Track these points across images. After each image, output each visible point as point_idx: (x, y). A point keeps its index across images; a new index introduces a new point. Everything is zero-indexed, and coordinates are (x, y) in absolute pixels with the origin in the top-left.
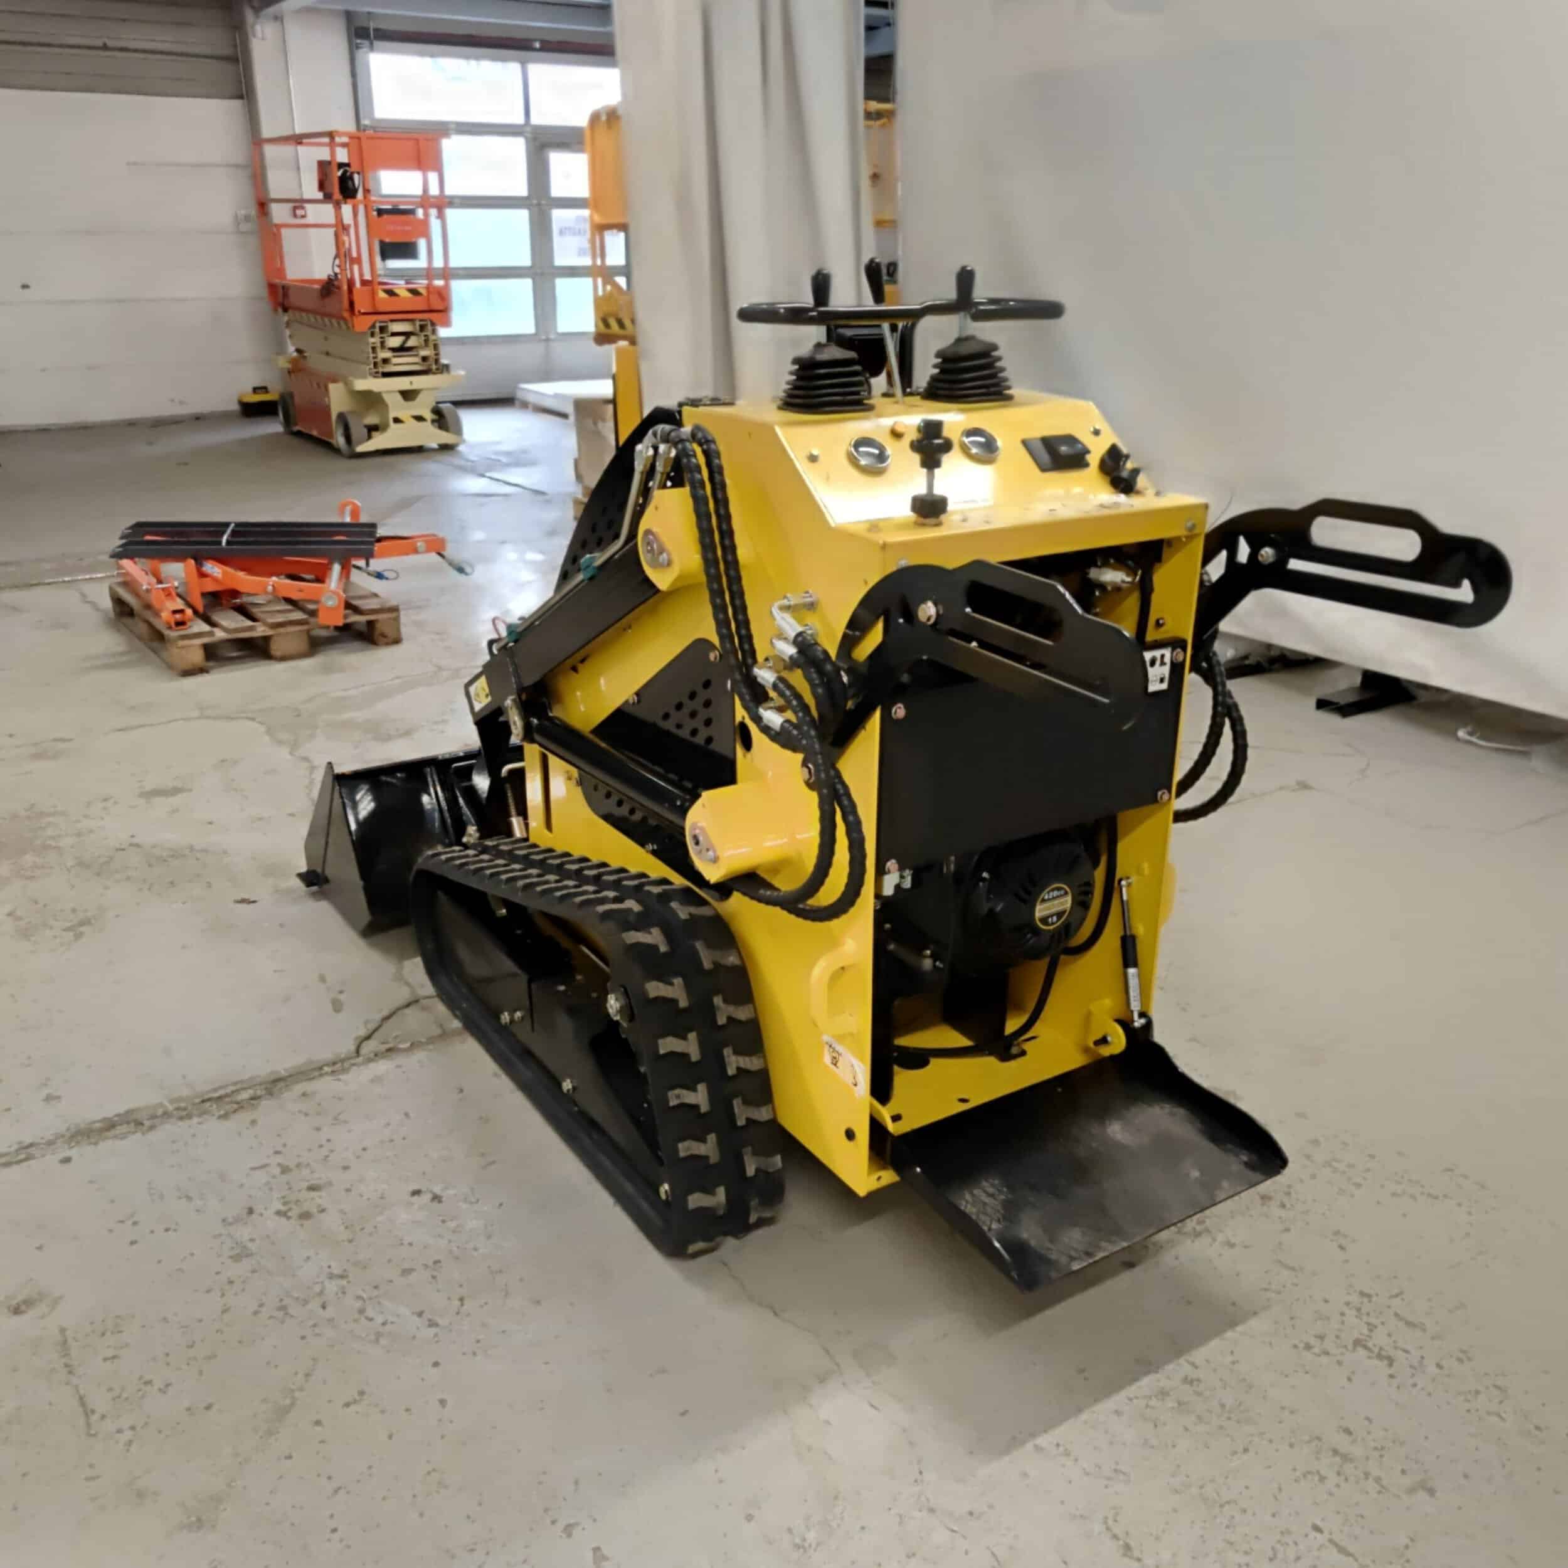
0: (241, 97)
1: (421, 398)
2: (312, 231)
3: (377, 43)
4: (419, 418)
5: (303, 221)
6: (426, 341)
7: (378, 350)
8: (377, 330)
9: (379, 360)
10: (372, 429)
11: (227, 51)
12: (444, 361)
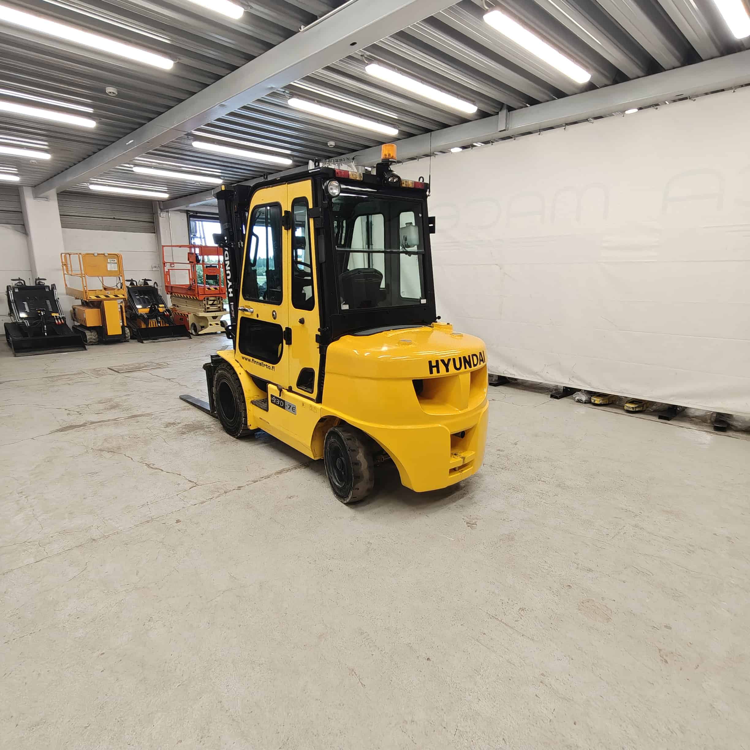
0: (155, 233)
2: (177, 271)
4: (217, 324)
5: (173, 268)
6: (220, 302)
7: (206, 305)
8: (205, 299)
9: (206, 308)
10: (203, 327)
11: (150, 220)
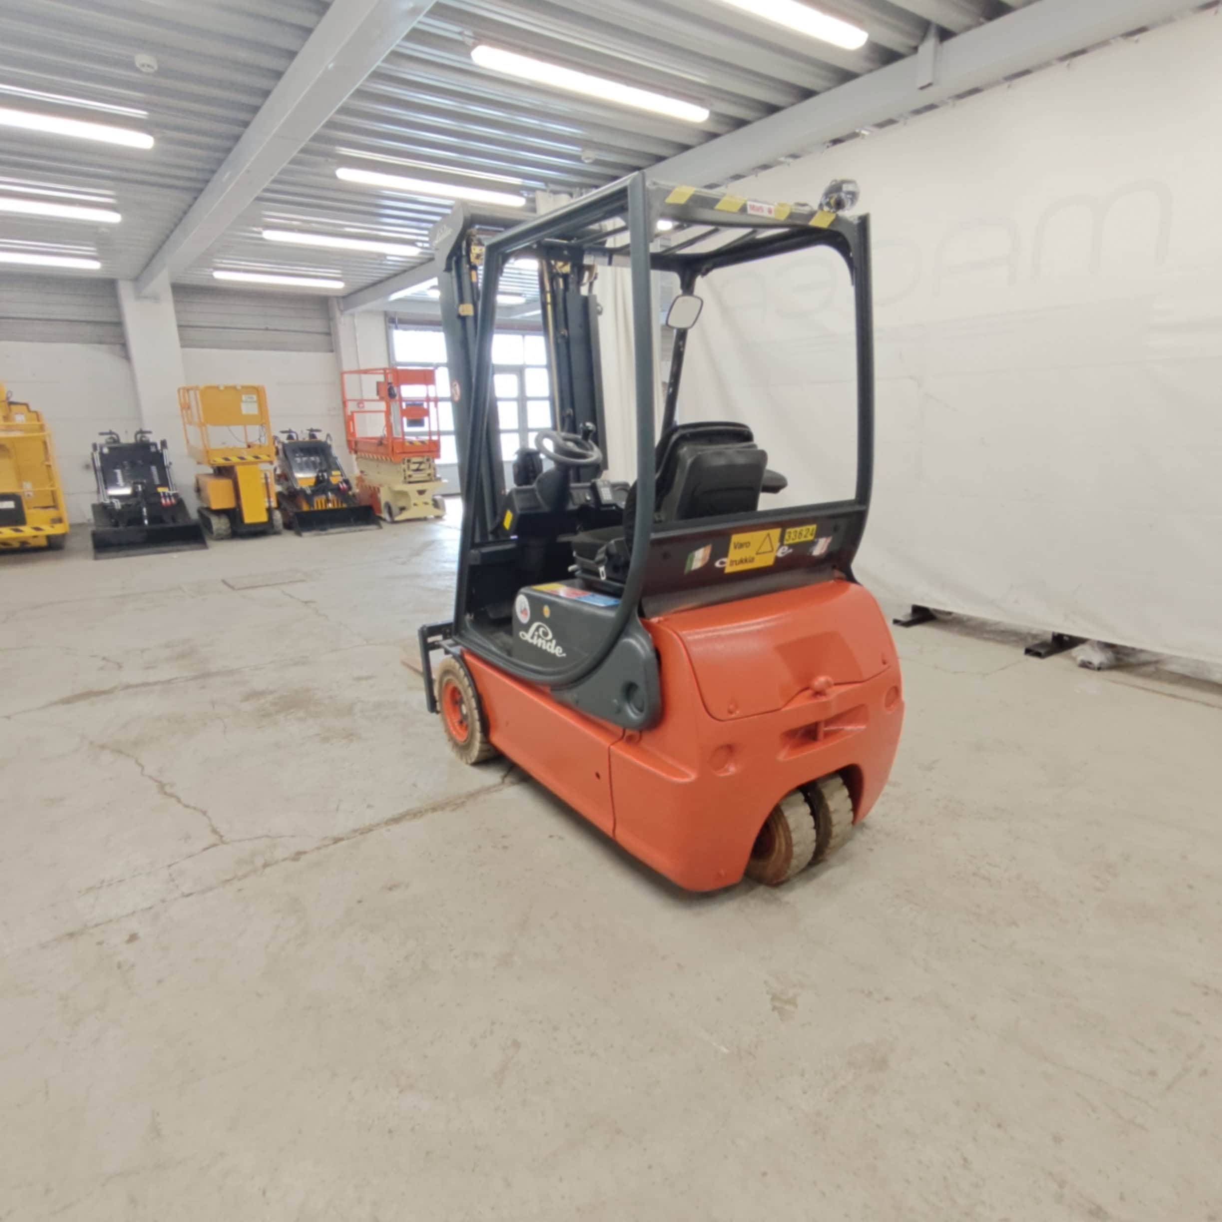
0: (332, 351)
1: (426, 494)
2: (368, 415)
3: (399, 326)
4: (426, 503)
5: (362, 410)
6: (430, 466)
7: (407, 470)
8: (406, 461)
9: (407, 475)
10: (402, 509)
11: (326, 330)
12: (438, 476)
